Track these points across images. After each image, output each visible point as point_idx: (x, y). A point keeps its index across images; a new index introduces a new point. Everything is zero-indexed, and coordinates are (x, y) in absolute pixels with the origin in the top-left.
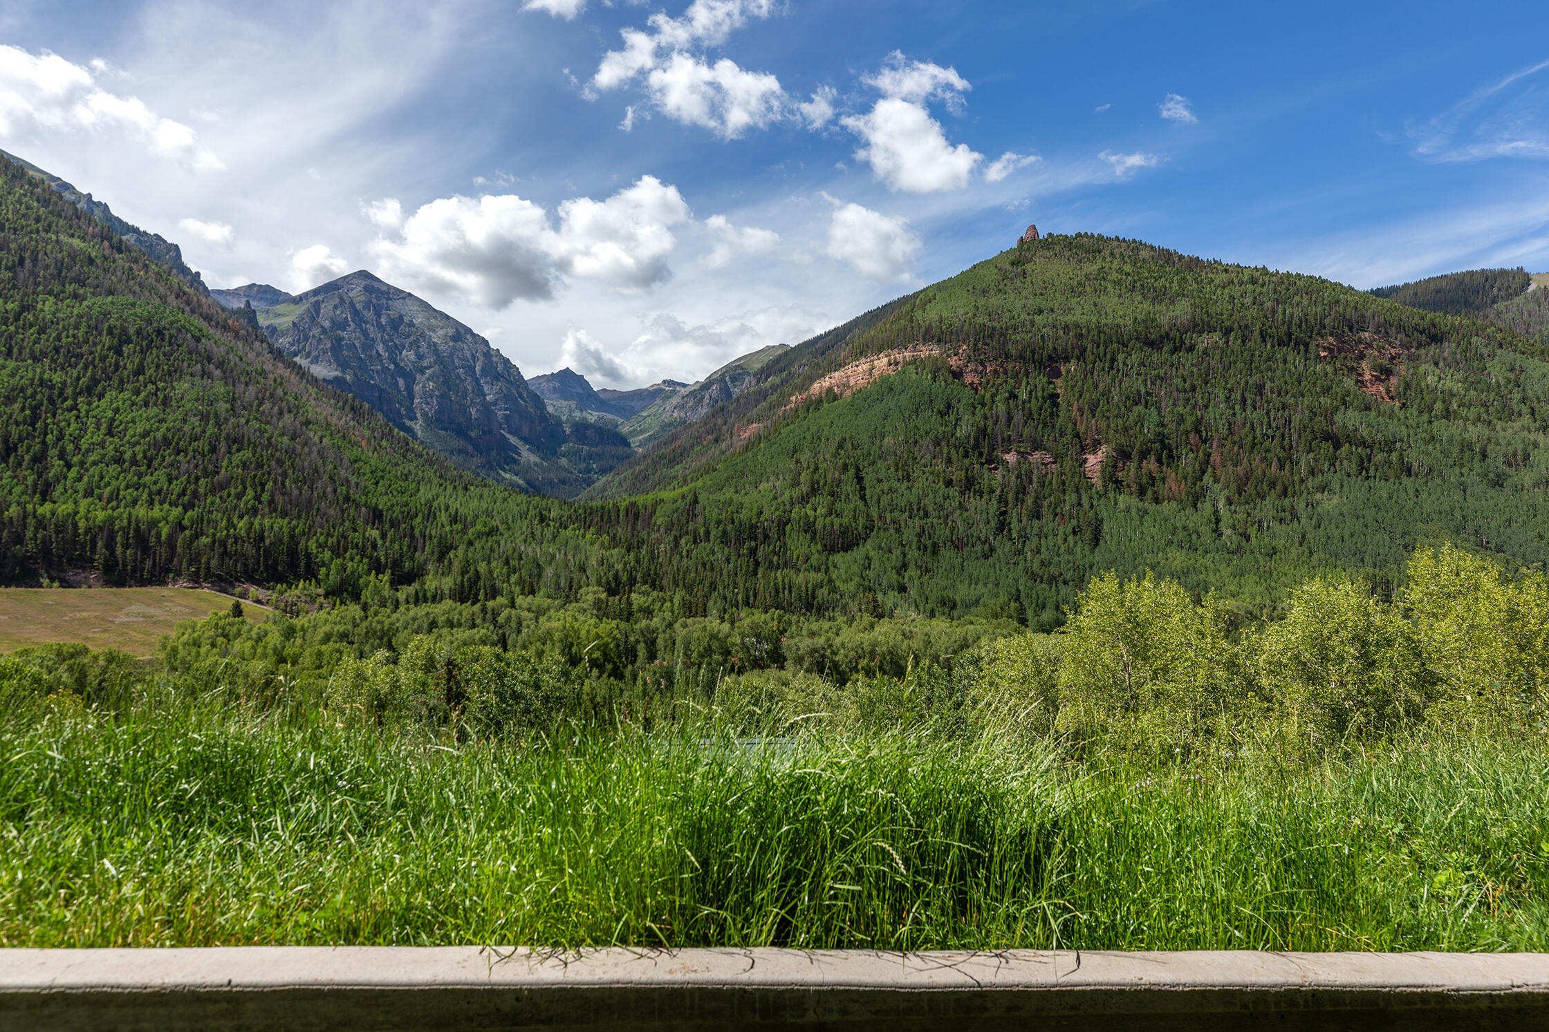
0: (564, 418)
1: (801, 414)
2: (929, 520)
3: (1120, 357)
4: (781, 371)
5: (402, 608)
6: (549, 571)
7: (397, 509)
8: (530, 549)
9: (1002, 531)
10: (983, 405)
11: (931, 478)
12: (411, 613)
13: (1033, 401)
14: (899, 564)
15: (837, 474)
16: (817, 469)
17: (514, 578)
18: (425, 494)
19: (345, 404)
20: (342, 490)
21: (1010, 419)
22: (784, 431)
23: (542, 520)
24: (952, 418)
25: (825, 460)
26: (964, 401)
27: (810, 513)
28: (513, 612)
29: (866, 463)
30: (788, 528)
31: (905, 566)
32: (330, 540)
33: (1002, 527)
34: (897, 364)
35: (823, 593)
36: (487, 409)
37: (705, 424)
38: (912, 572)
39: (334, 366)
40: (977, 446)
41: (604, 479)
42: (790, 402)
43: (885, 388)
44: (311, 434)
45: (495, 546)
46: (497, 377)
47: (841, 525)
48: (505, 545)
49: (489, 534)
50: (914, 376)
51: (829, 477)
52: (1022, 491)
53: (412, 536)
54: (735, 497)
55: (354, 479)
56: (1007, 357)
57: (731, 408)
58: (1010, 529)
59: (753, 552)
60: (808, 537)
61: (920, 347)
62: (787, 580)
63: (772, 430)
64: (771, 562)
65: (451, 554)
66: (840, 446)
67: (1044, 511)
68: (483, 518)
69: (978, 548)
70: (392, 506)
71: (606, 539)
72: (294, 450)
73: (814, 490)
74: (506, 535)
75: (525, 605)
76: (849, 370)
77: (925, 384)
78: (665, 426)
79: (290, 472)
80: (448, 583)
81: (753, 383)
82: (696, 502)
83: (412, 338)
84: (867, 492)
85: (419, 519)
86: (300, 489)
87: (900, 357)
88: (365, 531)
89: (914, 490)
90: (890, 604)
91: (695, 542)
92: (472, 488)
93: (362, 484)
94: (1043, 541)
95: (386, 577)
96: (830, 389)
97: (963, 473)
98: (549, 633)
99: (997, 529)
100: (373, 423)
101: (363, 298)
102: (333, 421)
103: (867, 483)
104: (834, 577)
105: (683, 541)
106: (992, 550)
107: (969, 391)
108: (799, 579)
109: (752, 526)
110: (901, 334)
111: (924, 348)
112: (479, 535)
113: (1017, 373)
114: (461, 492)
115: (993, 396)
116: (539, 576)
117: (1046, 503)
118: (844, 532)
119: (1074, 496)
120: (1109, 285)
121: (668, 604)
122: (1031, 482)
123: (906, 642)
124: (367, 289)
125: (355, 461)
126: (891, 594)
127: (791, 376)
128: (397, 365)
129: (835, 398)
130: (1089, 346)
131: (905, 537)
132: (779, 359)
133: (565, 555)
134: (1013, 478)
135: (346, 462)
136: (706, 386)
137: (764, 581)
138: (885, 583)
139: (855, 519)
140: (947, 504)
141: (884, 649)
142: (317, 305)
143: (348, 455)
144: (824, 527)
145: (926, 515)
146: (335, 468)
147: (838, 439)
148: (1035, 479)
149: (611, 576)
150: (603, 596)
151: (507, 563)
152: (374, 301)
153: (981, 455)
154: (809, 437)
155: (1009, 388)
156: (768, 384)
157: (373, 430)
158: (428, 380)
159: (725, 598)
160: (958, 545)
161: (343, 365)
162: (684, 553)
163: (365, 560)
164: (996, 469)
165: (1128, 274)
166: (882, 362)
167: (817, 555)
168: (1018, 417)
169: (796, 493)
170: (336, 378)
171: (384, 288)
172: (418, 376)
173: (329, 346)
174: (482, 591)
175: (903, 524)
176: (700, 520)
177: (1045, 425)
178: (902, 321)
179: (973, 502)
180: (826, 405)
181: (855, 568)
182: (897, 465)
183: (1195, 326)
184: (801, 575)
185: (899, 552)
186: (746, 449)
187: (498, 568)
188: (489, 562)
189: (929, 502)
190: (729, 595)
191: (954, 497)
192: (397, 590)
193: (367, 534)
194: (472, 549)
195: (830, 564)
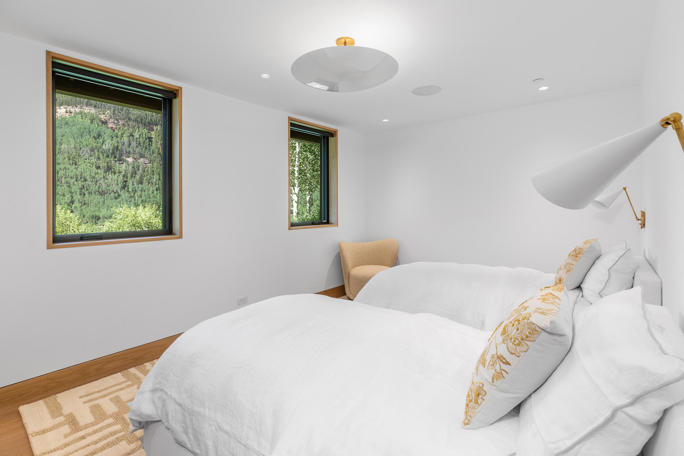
9: (124, 188)
10: (117, 137)
11: (88, 165)
13: (141, 138)
21: (130, 145)
24: (101, 140)
26: (107, 134)
31: (72, 202)
33: (124, 186)
40: (113, 153)
50: (80, 120)
52: (134, 173)
56: (129, 119)
58: (128, 188)
61: (84, 107)
67: (144, 181)
69: (112, 195)
77: (86, 124)
87: (73, 110)
89: (79, 169)
94: (143, 193)
97: (106, 164)
99: (122, 187)
106: (119, 195)
107: (110, 131)
113: (134, 127)
115: (122, 134)
117: (145, 178)
119: (157, 176)
122: (139, 170)
131: (73, 189)
134: (131, 168)
145: (85, 180)
148: (141, 169)
153: (115, 157)
155: (130, 132)
160: (102, 193)
164: (123, 163)
168: (134, 144)
175: (72, 183)
177: (146, 148)
179: (110, 176)
185: (69, 196)
189: (87, 175)
191: (101, 174)
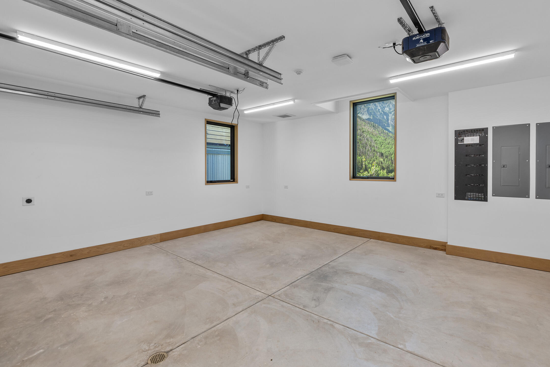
7: (387, 153)
19: (371, 125)
20: (373, 149)
32: (371, 162)
53: (391, 160)
55: (375, 145)
70: (386, 152)
72: (361, 139)
79: (360, 145)
86: (363, 149)
93: (378, 146)
95: (385, 171)
100: (379, 129)
102: (369, 130)
125: (376, 141)
128: (384, 112)
135: (373, 141)
143: (374, 139)
146: (371, 143)
158: (392, 115)
161: (370, 114)
163: (380, 167)
172: (390, 114)
173: (366, 110)
192: (388, 175)
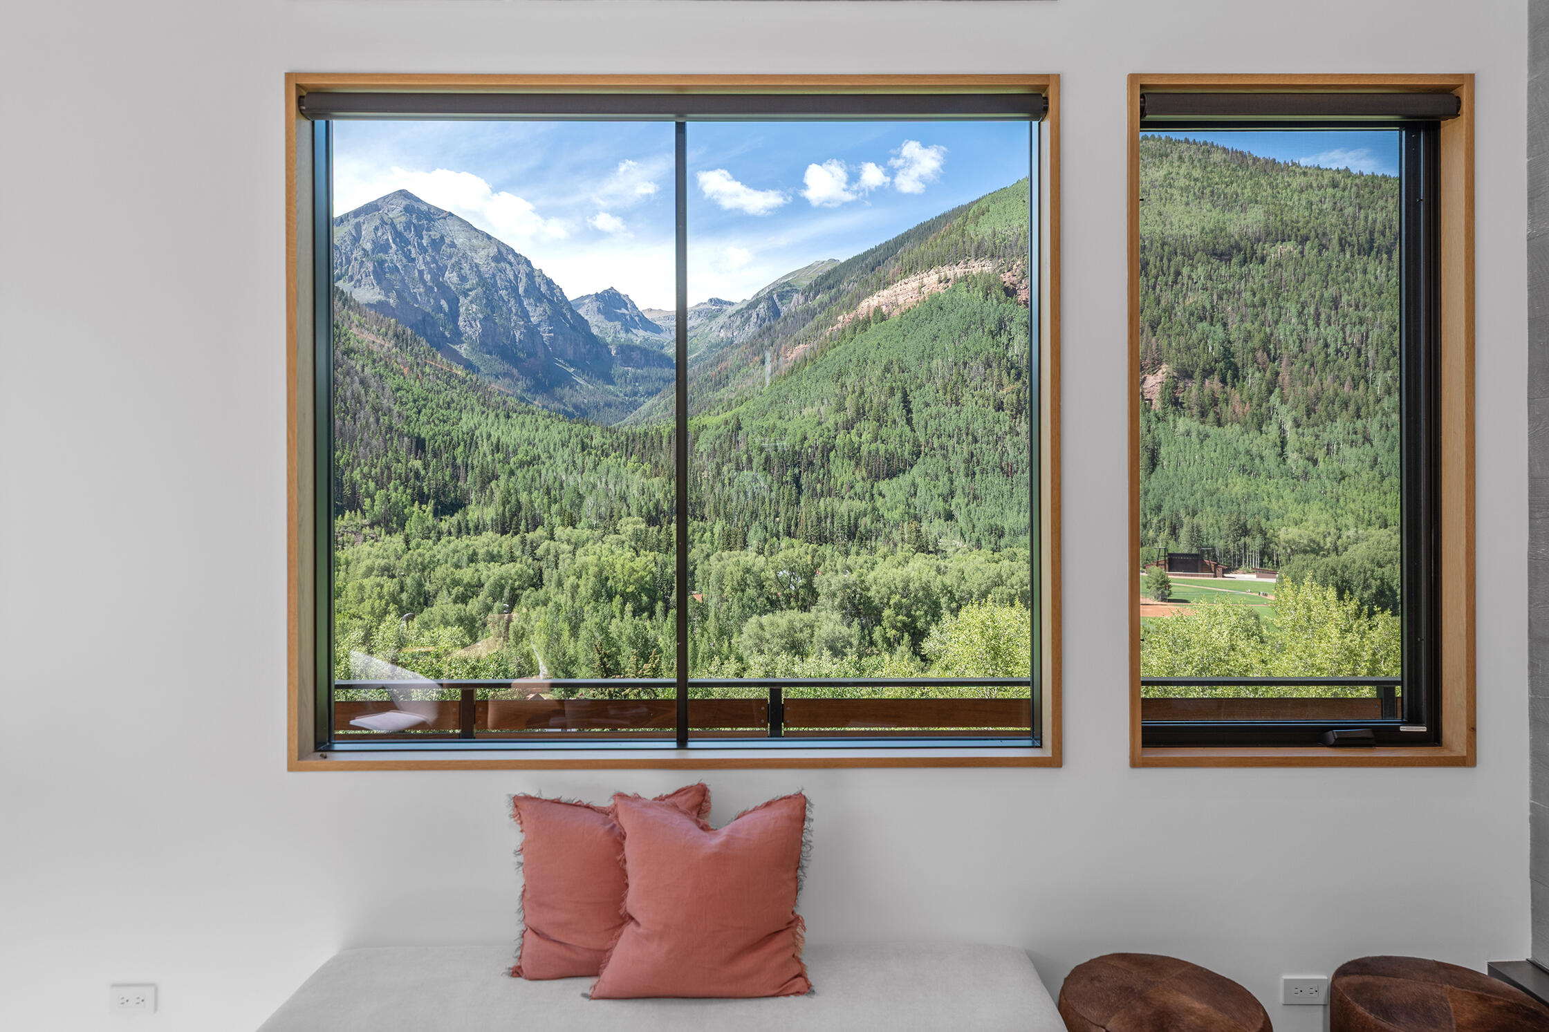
0: (609, 340)
1: (848, 335)
2: (978, 445)
3: (1185, 271)
4: (829, 288)
5: (444, 540)
6: (589, 501)
8: (571, 479)
12: (452, 546)
14: (946, 492)
15: (883, 398)
16: (862, 393)
17: (555, 508)
18: (467, 422)
22: (831, 353)
23: (583, 450)
25: (871, 384)
27: (855, 439)
28: (552, 543)
29: (913, 387)
30: (832, 454)
34: (948, 281)
35: (865, 522)
36: (532, 332)
37: (752, 345)
38: (959, 499)
39: (377, 289)
41: (650, 403)
42: (837, 322)
43: (935, 307)
44: (353, 363)
45: (536, 475)
46: (540, 298)
47: (886, 451)
48: (548, 476)
49: (530, 463)
51: (875, 401)
54: (779, 423)
57: (778, 328)
59: (797, 480)
60: (853, 463)
62: (829, 509)
63: (818, 352)
64: (814, 489)
65: (493, 484)
66: (887, 369)
68: (524, 447)
71: (647, 466)
73: (861, 413)
74: (547, 465)
75: (564, 537)
76: (897, 288)
78: (711, 347)
80: (490, 513)
81: (801, 300)
82: (739, 428)
83: (453, 260)
84: (914, 416)
85: (461, 449)
88: (408, 462)
90: (935, 533)
91: (737, 469)
92: (514, 415)
96: (878, 310)
98: (585, 567)
101: (403, 219)
103: (914, 406)
104: (878, 504)
105: (725, 469)
108: (842, 508)
109: (795, 453)
110: (953, 250)
111: (976, 264)
112: (521, 464)
114: (502, 420)
116: (580, 506)
118: (890, 457)
120: (1175, 192)
121: (708, 534)
123: (939, 578)
124: (408, 210)
126: (936, 522)
127: (840, 293)
129: (883, 319)
130: (1152, 260)
132: (828, 275)
133: (606, 483)
136: (753, 305)
137: (807, 510)
138: (931, 512)
139: (902, 446)
140: (997, 429)
141: (917, 585)
142: (358, 227)
144: (870, 452)
147: (884, 362)
149: (651, 505)
150: (643, 526)
151: (548, 492)
152: (415, 221)
154: (854, 360)
156: (816, 303)
157: (416, 356)
159: (766, 528)
162: (726, 481)
165: (1196, 180)
166: (931, 279)
167: (861, 483)
169: (841, 418)
170: (380, 303)
171: (424, 208)
174: (523, 522)
176: (743, 447)
178: (953, 236)
180: (873, 325)
181: (901, 496)
182: (945, 388)
183: (1268, 234)
184: (844, 503)
186: (792, 372)
187: (539, 499)
188: (530, 493)
190: (770, 525)
193: (409, 465)
194: (513, 479)
195: (875, 491)
